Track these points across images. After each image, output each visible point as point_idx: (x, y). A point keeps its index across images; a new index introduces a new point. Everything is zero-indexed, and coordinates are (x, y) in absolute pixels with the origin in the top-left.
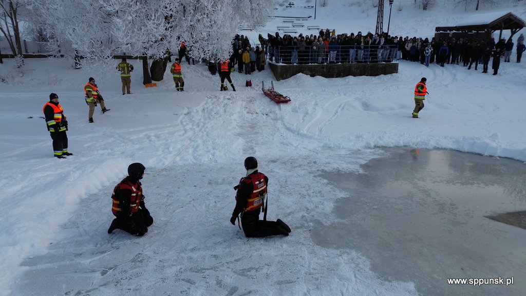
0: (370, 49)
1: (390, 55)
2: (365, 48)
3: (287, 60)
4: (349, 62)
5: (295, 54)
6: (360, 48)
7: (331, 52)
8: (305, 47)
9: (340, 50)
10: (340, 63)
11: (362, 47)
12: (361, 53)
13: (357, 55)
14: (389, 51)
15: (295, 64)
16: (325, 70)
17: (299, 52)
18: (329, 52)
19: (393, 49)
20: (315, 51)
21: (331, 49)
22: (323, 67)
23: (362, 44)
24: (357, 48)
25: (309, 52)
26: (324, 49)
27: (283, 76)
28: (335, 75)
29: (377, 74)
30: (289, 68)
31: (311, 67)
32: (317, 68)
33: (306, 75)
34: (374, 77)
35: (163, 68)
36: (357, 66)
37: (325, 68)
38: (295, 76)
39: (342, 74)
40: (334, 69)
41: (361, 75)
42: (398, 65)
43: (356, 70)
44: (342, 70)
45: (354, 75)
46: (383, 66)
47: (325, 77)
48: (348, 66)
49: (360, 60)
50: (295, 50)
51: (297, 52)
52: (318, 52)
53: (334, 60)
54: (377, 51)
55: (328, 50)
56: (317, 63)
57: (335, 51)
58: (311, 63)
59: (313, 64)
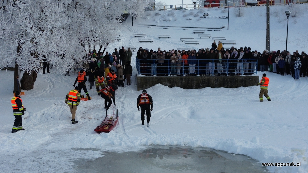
0: (228, 63)
1: (250, 68)
2: (223, 61)
3: (147, 72)
4: (209, 74)
5: (154, 67)
6: (218, 62)
7: (190, 65)
8: (164, 61)
9: (198, 63)
10: (199, 75)
11: (220, 61)
12: (220, 66)
13: (216, 68)
14: (248, 64)
15: (154, 76)
16: (184, 81)
17: (158, 65)
18: (188, 65)
19: (252, 63)
20: (173, 64)
21: (190, 62)
22: (182, 79)
23: (220, 58)
24: (215, 61)
25: (167, 65)
26: (182, 62)
27: (143, 86)
28: (194, 86)
29: (237, 87)
30: (148, 79)
31: (170, 79)
32: (176, 79)
33: (164, 86)
34: (233, 88)
35: (33, 79)
36: (216, 78)
37: (184, 80)
38: (154, 86)
39: (201, 85)
40: (192, 80)
41: (220, 87)
42: (259, 77)
43: (215, 82)
44: (201, 82)
45: (213, 87)
46: (244, 78)
47: (183, 88)
48: (207, 78)
49: (219, 73)
50: (154, 63)
51: (156, 65)
52: (176, 65)
53: (194, 72)
54: (236, 65)
55: (186, 63)
56: (176, 74)
57: (194, 64)
58: (171, 75)
59: (172, 76)
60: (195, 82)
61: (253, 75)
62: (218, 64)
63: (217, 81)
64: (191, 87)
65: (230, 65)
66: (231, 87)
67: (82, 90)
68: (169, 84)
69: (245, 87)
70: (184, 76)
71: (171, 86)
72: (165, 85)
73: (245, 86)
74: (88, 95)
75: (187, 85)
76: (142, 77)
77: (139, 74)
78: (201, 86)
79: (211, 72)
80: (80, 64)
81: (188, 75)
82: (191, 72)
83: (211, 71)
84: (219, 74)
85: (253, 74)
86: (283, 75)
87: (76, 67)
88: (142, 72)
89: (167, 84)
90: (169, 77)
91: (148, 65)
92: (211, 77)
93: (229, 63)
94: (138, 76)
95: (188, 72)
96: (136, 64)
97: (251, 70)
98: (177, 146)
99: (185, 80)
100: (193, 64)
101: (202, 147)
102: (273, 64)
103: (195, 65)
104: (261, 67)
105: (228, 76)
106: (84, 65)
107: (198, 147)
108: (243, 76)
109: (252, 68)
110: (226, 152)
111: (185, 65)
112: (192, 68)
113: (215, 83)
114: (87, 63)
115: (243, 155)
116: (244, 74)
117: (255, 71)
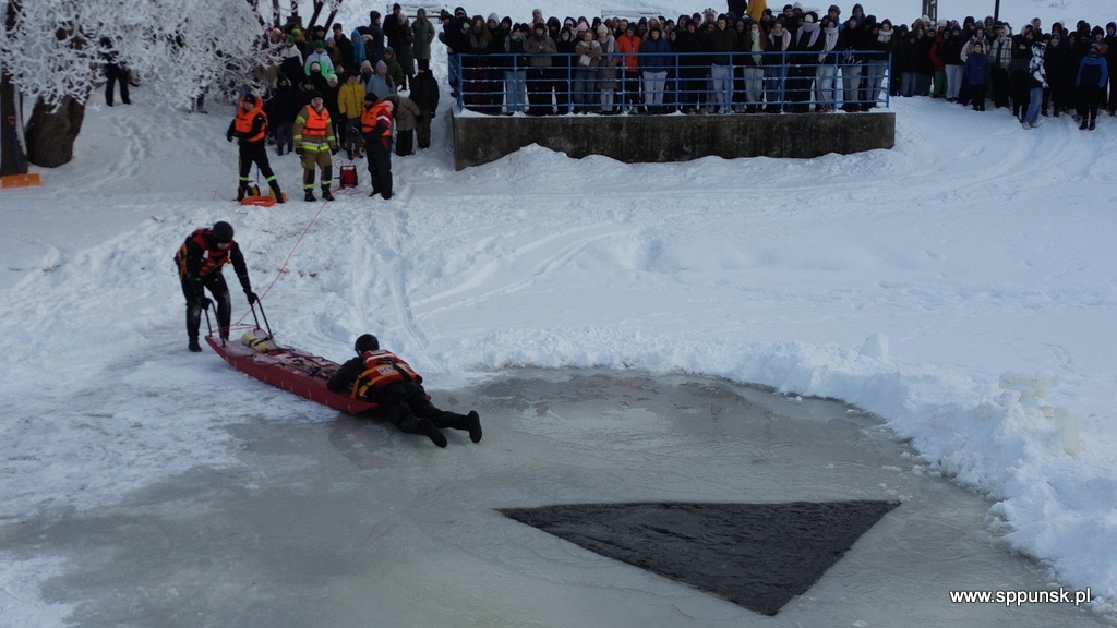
0: (785, 66)
1: (864, 84)
2: (766, 60)
3: (487, 100)
4: (717, 108)
5: (516, 81)
6: (750, 62)
7: (647, 75)
8: (552, 58)
9: (677, 67)
10: (678, 113)
11: (757, 58)
12: (755, 78)
13: (740, 85)
14: (859, 70)
15: (517, 114)
16: (624, 135)
17: (530, 74)
18: (639, 73)
19: (871, 65)
20: (586, 71)
21: (646, 63)
22: (617, 126)
23: (757, 47)
24: (737, 60)
25: (564, 74)
26: (620, 64)
27: (476, 153)
28: (662, 151)
29: (816, 153)
30: (494, 126)
31: (573, 125)
32: (595, 128)
33: (552, 152)
34: (802, 160)
35: (68, 125)
36: (742, 124)
37: (624, 129)
38: (516, 153)
39: (685, 149)
40: (656, 131)
41: (754, 154)
42: (894, 119)
43: (736, 136)
44: (685, 136)
45: (729, 153)
46: (840, 121)
47: (622, 161)
48: (708, 122)
49: (753, 102)
50: (516, 68)
51: (523, 74)
52: (598, 74)
53: (659, 102)
54: (813, 72)
55: (635, 68)
56: (594, 110)
57: (661, 70)
58: (575, 112)
59: (580, 115)
60: (665, 138)
61: (873, 111)
62: (749, 72)
63: (745, 133)
64: (651, 157)
65: (791, 72)
66: (795, 153)
67: (254, 168)
68: (570, 146)
69: (844, 154)
70: (625, 114)
71: (577, 154)
72: (557, 150)
73: (845, 151)
74: (273, 184)
75: (636, 147)
76: (470, 120)
77: (460, 108)
78: (686, 153)
79: (721, 102)
80: (243, 71)
81: (641, 110)
82: (649, 101)
83: (720, 97)
84: (751, 109)
85: (874, 105)
86: (983, 109)
87: (227, 82)
88: (468, 101)
89: (562, 145)
90: (571, 121)
91: (492, 74)
92: (723, 117)
93: (789, 65)
94: (458, 115)
95: (638, 99)
96: (450, 70)
97: (869, 91)
98: (598, 371)
99: (628, 130)
100: (656, 71)
101: (686, 374)
102: (949, 69)
103: (664, 74)
104: (906, 78)
105: (783, 113)
106: (258, 73)
107: (674, 374)
108: (839, 116)
109: (871, 83)
110: (771, 390)
111: (629, 74)
112: (654, 84)
113: (738, 140)
114: (266, 66)
115: (829, 399)
116: (843, 108)
117: (882, 96)
